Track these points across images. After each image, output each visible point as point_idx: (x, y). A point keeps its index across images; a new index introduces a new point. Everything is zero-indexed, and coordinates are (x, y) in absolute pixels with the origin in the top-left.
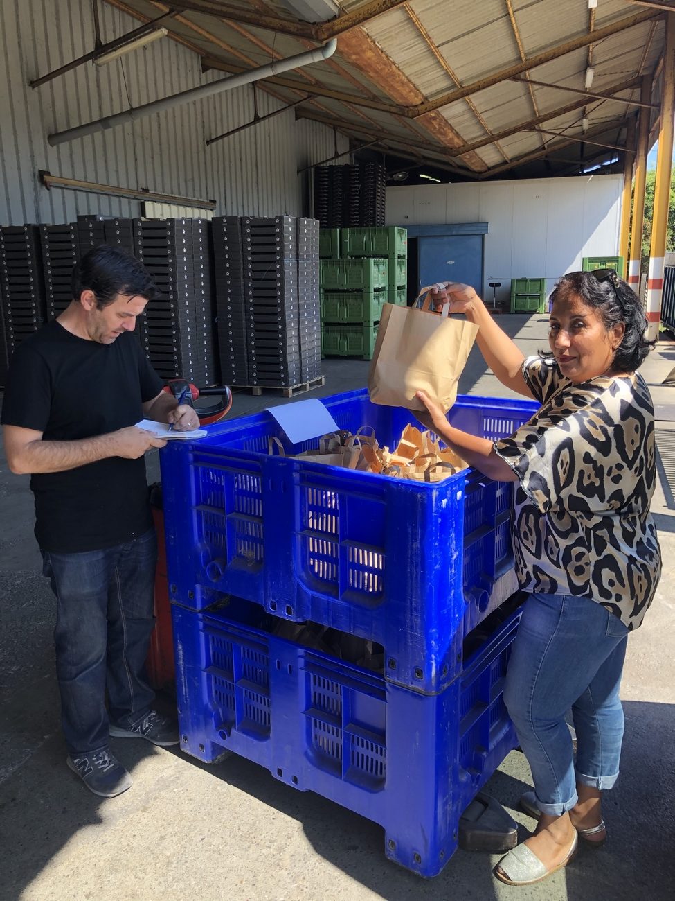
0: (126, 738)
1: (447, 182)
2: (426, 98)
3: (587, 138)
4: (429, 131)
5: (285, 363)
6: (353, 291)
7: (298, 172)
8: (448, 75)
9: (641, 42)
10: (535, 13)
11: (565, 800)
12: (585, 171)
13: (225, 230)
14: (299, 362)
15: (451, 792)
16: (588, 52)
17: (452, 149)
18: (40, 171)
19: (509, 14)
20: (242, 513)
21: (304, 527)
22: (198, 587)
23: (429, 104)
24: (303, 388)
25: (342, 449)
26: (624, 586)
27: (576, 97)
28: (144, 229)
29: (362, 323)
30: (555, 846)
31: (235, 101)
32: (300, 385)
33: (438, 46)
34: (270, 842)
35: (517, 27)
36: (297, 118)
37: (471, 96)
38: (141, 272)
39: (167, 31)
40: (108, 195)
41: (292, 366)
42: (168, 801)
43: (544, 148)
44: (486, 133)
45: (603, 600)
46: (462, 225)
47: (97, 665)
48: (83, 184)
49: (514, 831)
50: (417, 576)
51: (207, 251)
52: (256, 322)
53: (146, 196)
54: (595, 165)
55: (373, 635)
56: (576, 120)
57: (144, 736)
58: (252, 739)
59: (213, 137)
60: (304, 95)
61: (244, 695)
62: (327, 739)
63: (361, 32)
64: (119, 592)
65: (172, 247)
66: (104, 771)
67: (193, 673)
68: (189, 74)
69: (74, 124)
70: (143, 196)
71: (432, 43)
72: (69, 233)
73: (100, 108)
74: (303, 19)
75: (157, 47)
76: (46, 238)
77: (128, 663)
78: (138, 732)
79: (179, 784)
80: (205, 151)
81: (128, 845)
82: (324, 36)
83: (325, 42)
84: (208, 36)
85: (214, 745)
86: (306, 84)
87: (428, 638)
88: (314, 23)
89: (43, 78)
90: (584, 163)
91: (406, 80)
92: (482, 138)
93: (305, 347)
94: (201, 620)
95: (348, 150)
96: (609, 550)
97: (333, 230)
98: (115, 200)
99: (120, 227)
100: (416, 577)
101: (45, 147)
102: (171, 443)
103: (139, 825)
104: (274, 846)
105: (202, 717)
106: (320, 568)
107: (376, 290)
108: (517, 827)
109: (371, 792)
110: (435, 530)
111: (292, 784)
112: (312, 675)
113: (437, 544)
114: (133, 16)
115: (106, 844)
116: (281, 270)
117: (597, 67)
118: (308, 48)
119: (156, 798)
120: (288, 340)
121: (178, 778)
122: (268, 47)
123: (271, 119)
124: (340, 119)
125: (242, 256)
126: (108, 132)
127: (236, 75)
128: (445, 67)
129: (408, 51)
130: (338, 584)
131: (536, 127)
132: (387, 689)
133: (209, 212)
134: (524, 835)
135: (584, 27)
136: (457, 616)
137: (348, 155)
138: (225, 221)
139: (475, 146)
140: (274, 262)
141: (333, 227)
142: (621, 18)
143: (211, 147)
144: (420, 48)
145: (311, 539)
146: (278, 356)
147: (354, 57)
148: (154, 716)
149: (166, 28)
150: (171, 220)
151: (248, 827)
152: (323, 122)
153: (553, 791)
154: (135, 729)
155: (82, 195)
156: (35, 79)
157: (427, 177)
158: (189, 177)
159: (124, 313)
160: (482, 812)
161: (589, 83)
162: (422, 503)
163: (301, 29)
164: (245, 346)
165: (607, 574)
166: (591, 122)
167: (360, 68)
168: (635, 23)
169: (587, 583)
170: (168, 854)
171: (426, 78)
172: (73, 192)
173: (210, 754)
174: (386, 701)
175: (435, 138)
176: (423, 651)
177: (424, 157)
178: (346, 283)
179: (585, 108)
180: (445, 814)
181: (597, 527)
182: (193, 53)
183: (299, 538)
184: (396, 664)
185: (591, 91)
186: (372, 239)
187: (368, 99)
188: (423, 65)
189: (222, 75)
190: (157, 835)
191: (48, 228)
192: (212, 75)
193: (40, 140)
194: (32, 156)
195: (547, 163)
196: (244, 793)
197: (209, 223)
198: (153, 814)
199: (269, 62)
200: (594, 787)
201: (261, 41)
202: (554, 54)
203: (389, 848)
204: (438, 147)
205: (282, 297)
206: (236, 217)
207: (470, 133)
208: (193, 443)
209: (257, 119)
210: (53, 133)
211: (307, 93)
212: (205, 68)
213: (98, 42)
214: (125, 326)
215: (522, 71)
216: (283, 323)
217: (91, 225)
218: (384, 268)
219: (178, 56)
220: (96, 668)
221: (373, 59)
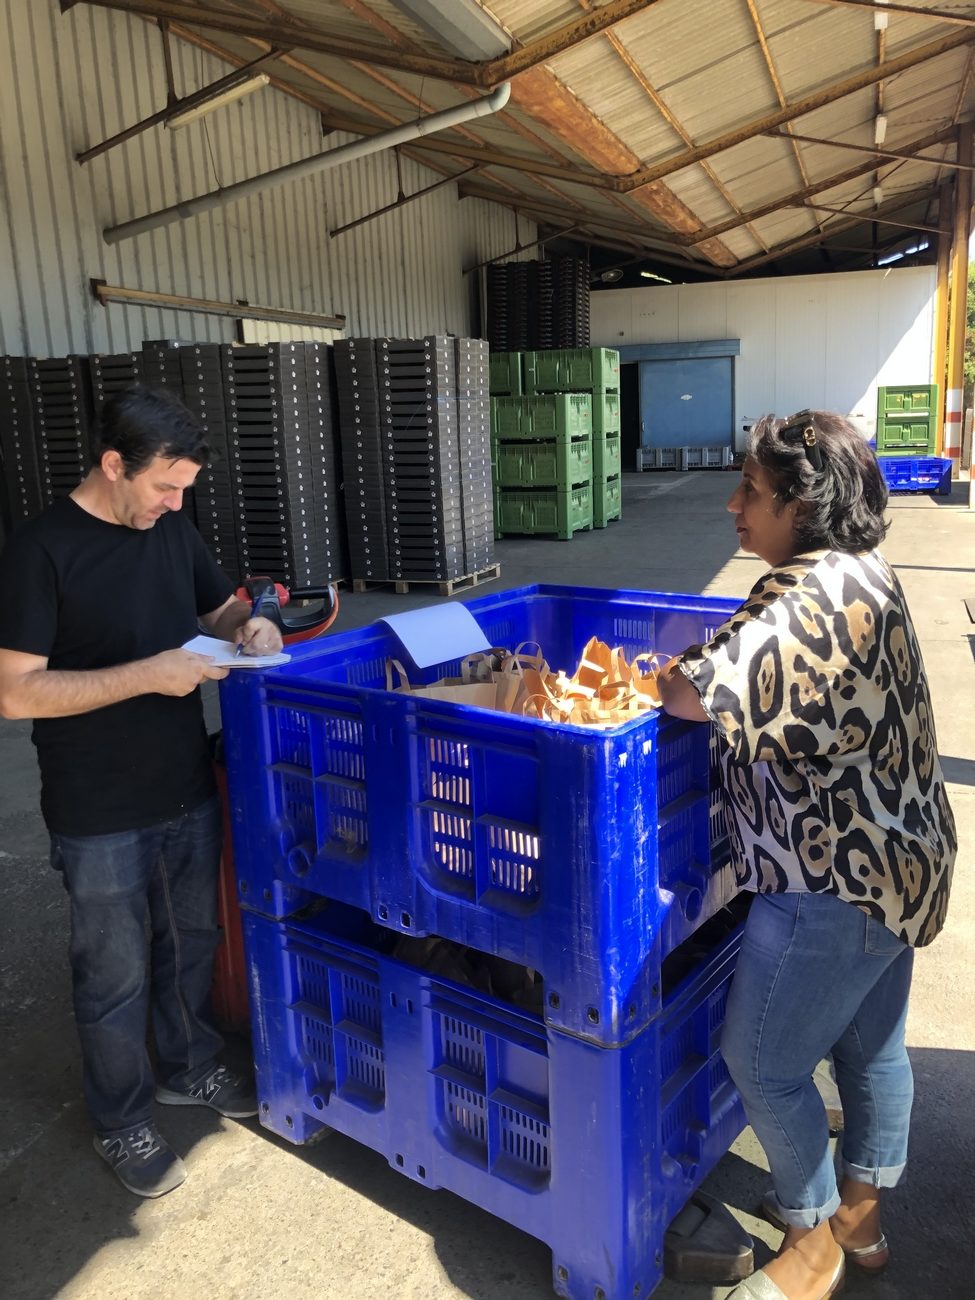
0: (181, 1106)
1: (681, 283)
2: (643, 164)
3: (883, 215)
4: (650, 210)
5: (442, 547)
6: (542, 441)
7: (464, 272)
8: (674, 130)
9: (955, 77)
10: (797, 39)
11: (819, 1204)
12: (880, 263)
13: (353, 357)
14: (461, 544)
15: (650, 1193)
16: (878, 93)
17: (683, 235)
18: (91, 280)
19: (758, 41)
20: (337, 774)
21: (425, 795)
22: (278, 884)
23: (648, 172)
24: (469, 581)
25: (495, 675)
26: (882, 873)
27: (862, 158)
28: (236, 358)
29: (556, 487)
30: (808, 1274)
31: (371, 174)
32: (464, 578)
33: (658, 90)
34: (385, 1268)
35: (772, 60)
36: (461, 195)
37: (709, 159)
38: (189, 425)
39: (268, 78)
40: (190, 311)
41: (452, 551)
42: (237, 1203)
43: (819, 231)
44: (733, 211)
45: (854, 897)
46: (702, 343)
47: (131, 1000)
48: (154, 296)
49: (748, 1253)
50: (585, 868)
51: (327, 388)
52: (399, 489)
53: (245, 310)
54: (894, 253)
55: (526, 956)
56: (864, 190)
57: (208, 1103)
58: (360, 1110)
59: (341, 226)
60: (470, 164)
61: (348, 1044)
62: (469, 1110)
63: (545, 72)
64: (167, 891)
65: (277, 383)
66: (145, 1157)
67: (275, 1011)
68: (305, 139)
69: (140, 212)
70: (238, 311)
71: (649, 86)
72: (130, 366)
73: (178, 189)
74: (461, 56)
75: (258, 101)
76: (99, 373)
77: (182, 994)
78: (199, 1097)
79: (255, 1177)
80: (328, 245)
81: (175, 1270)
82: (491, 80)
83: (493, 89)
84: (328, 83)
85: (307, 1118)
86: (473, 148)
87: (605, 961)
88: (477, 62)
89: (96, 147)
90: (878, 251)
91: (613, 139)
92: (728, 219)
93: (471, 523)
94: (284, 933)
95: (535, 239)
96: (857, 821)
97: (511, 354)
98: (200, 318)
99: (202, 357)
100: (585, 870)
101: (100, 246)
102: (235, 673)
103: (193, 1240)
104: (389, 1273)
105: (288, 1076)
106: (449, 855)
107: (575, 439)
108: (753, 1245)
109: (530, 1192)
110: (610, 800)
111: (418, 1178)
112: (442, 1016)
113: (613, 821)
114: (223, 59)
115: (143, 1268)
116: (434, 414)
117: (892, 114)
118: (471, 98)
119: (220, 1199)
120: (445, 514)
121: (254, 1168)
122: (414, 96)
123: (423, 198)
124: (522, 196)
125: (377, 395)
126: (190, 221)
127: (368, 138)
128: (669, 119)
129: (615, 98)
130: (477, 881)
131: (806, 201)
132: (548, 1038)
133: (336, 332)
134: (764, 1257)
135: (871, 57)
136: (649, 927)
137: (536, 247)
138: (352, 344)
139: (717, 231)
140: (424, 402)
141: (513, 351)
142: (925, 43)
143: (337, 241)
144: (631, 93)
145: (435, 814)
146: (431, 536)
147: (536, 108)
148: (223, 1073)
149: (268, 74)
150: (275, 345)
151: (353, 1243)
152: (497, 201)
153: (800, 1191)
154: (195, 1093)
155: (151, 313)
156: (84, 151)
157: (652, 276)
158: (306, 282)
159: (164, 484)
160: (701, 1223)
161: (880, 136)
162: (591, 760)
163: (458, 72)
164: (384, 523)
165: (856, 857)
166: (888, 192)
167: (548, 124)
168: (945, 49)
169: (829, 872)
170: (232, 1284)
171: (642, 136)
172: (139, 308)
173: (302, 1131)
174: (547, 1056)
175: (660, 220)
176: (598, 981)
177: (647, 249)
178: (531, 429)
179: (876, 173)
180: (640, 1225)
181: (837, 786)
182: (311, 110)
183: (417, 812)
184: (560, 1000)
185: (884, 149)
186: (569, 367)
187: (561, 166)
188: (637, 117)
189: (352, 138)
190: (219, 1256)
191: (101, 359)
192: (336, 138)
193: (91, 237)
194: (81, 260)
195: (824, 252)
196: (351, 1190)
197: (329, 347)
198: (214, 1223)
199: (414, 119)
200: (868, 1184)
201: (404, 89)
202: (827, 97)
203: (558, 1276)
204: (666, 233)
205: (436, 452)
206: (369, 339)
207: (711, 212)
208: (267, 672)
209: (402, 199)
210: (111, 226)
211: (473, 162)
212: (327, 130)
213: (171, 96)
214: (168, 504)
215: (781, 122)
216: (438, 489)
217: (161, 355)
218: (586, 408)
219: (288, 113)
220: (131, 1003)
221: (565, 110)
